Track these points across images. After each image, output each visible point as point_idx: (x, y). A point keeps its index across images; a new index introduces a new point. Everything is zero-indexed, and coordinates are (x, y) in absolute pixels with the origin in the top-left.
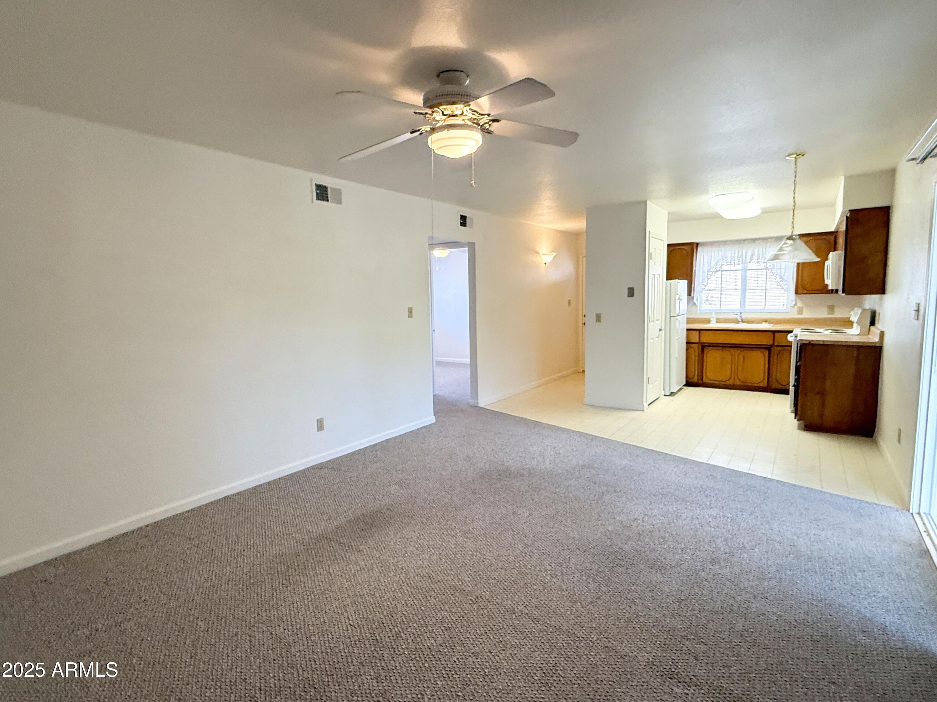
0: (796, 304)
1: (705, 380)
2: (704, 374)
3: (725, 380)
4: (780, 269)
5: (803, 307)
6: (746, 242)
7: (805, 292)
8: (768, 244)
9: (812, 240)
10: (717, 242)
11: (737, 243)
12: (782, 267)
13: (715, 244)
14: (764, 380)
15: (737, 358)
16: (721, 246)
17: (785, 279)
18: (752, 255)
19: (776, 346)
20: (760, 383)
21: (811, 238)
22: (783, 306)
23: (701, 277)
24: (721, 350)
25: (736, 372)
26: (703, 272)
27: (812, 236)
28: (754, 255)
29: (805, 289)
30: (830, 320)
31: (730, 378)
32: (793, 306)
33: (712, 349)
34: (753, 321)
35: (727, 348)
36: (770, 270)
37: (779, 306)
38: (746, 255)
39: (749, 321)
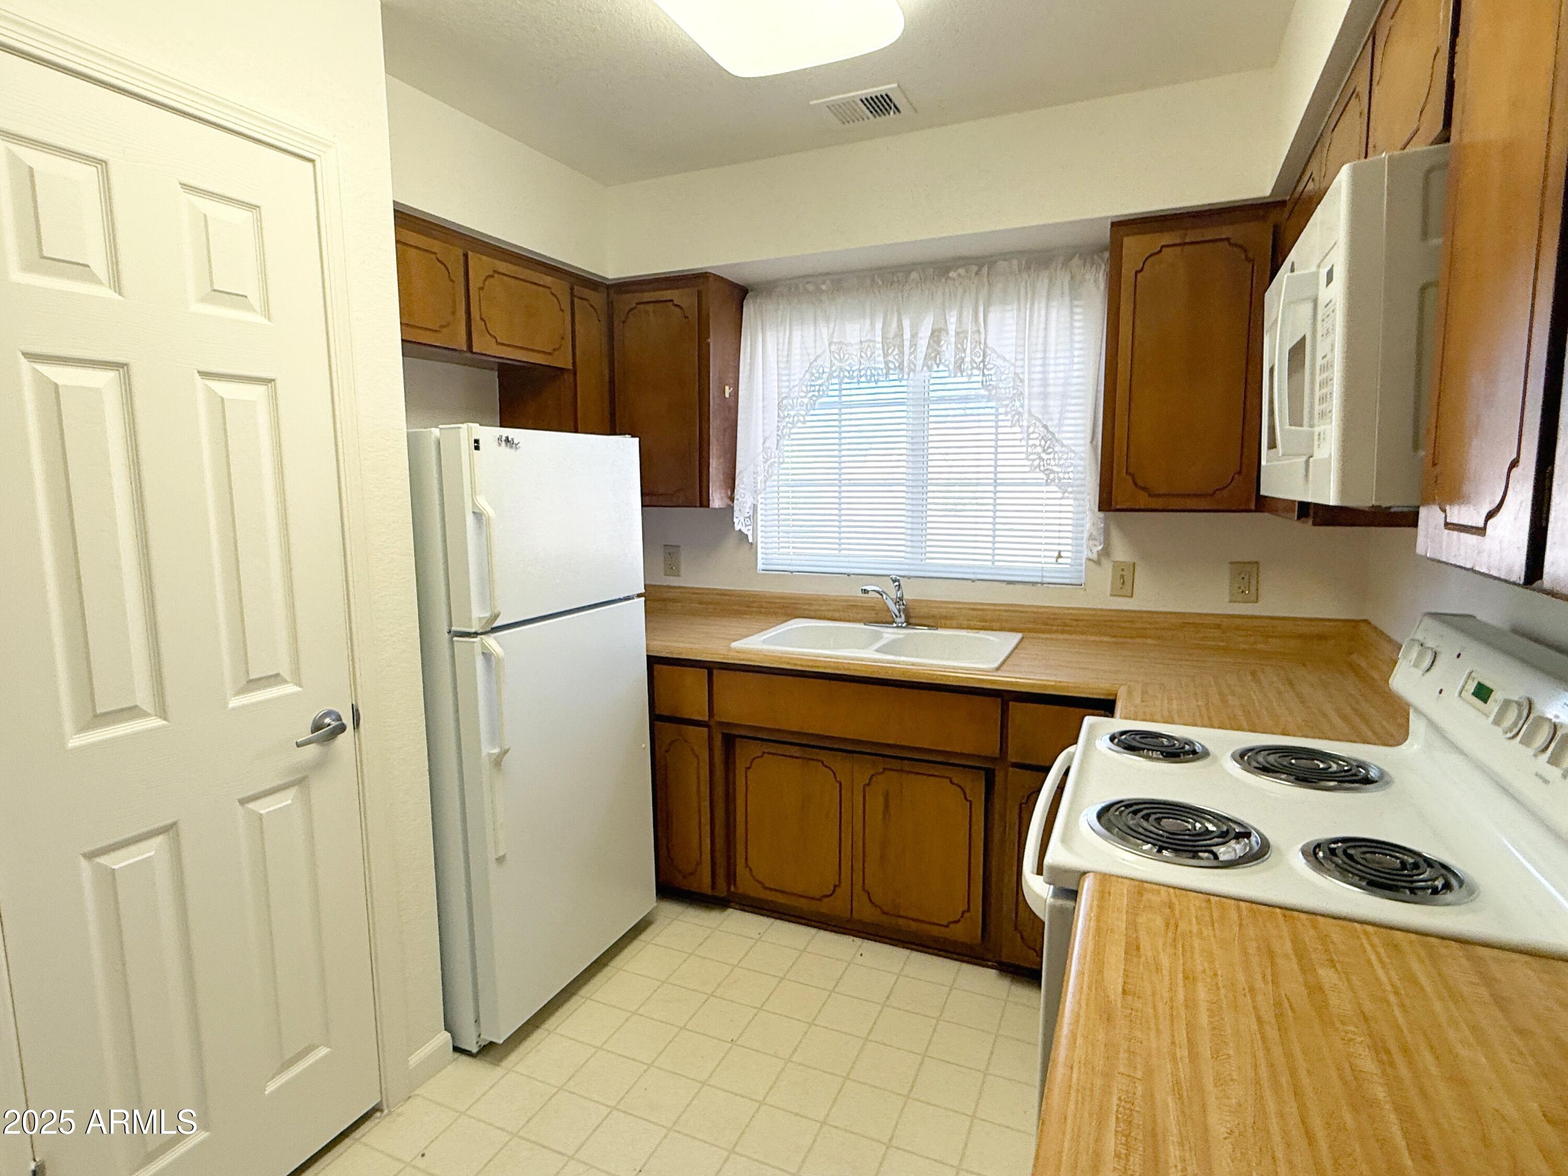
0: (1104, 553)
1: (747, 884)
2: (740, 861)
3: (818, 894)
4: (1045, 396)
5: (1133, 565)
6: (915, 275)
7: (1143, 500)
8: (999, 287)
9: (1170, 249)
10: (807, 278)
11: (880, 283)
12: (1051, 389)
13: (801, 286)
14: (967, 915)
15: (861, 799)
16: (824, 297)
17: (1065, 442)
18: (936, 334)
19: (1016, 765)
20: (952, 926)
21: (1167, 238)
22: (1060, 556)
23: (760, 428)
24: (800, 758)
25: (858, 865)
26: (764, 407)
27: (1171, 229)
28: (943, 334)
29: (1144, 489)
30: (1237, 628)
31: (835, 886)
32: (1098, 563)
33: (764, 753)
34: (946, 618)
35: (823, 755)
36: (1005, 403)
37: (1045, 557)
38: (914, 336)
39: (934, 616)
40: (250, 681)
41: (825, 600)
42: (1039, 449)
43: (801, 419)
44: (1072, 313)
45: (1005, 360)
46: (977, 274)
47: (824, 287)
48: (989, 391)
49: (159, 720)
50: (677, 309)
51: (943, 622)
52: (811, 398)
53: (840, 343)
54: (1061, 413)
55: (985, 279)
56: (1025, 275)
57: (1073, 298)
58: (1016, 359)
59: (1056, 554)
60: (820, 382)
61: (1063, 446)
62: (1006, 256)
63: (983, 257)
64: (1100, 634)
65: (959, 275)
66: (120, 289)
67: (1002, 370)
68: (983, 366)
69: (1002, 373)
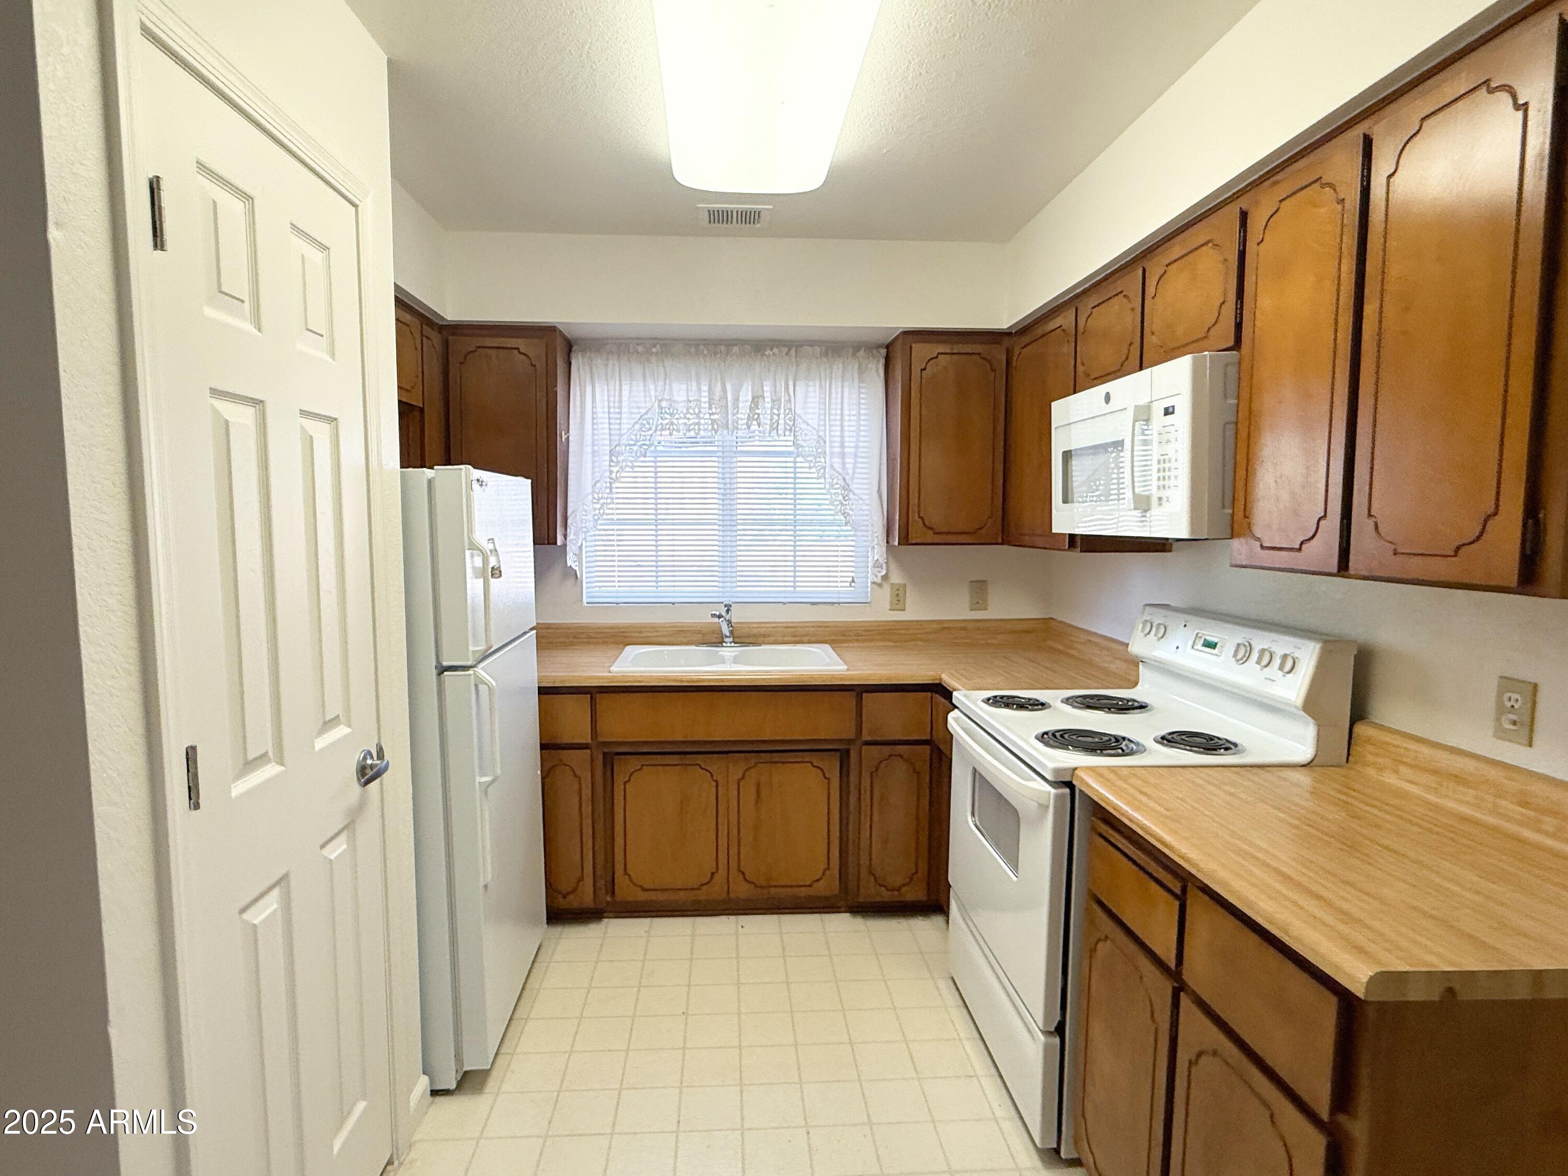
0: (885, 578)
1: (626, 891)
2: (619, 868)
3: (696, 883)
4: (843, 455)
5: (905, 586)
6: (736, 349)
7: (930, 537)
8: (804, 366)
9: (944, 356)
10: (639, 340)
11: (705, 352)
12: (846, 450)
13: (631, 346)
14: (828, 872)
15: (736, 793)
16: (653, 359)
17: (856, 492)
18: (756, 400)
19: (867, 743)
20: (815, 885)
21: (941, 348)
22: (853, 581)
23: (589, 472)
24: (678, 765)
25: (734, 850)
26: (594, 452)
27: (944, 342)
28: (761, 400)
29: (931, 528)
30: (978, 629)
31: (713, 874)
32: (880, 585)
33: (642, 765)
34: (764, 636)
35: (700, 759)
36: (809, 459)
37: (841, 582)
38: (736, 400)
39: (754, 635)
40: (325, 723)
41: (654, 628)
42: (841, 497)
43: (630, 464)
44: (860, 393)
45: (808, 425)
46: (786, 354)
47: (654, 350)
48: (798, 449)
49: (278, 766)
50: (523, 357)
51: (762, 639)
52: (641, 446)
53: (670, 400)
54: (854, 470)
55: (794, 360)
56: (825, 359)
57: (861, 380)
58: (819, 425)
59: (850, 579)
60: (651, 432)
61: (854, 494)
62: (812, 343)
63: (794, 341)
64: (885, 640)
65: (774, 354)
66: (259, 324)
67: (806, 432)
68: (792, 429)
69: (806, 435)
